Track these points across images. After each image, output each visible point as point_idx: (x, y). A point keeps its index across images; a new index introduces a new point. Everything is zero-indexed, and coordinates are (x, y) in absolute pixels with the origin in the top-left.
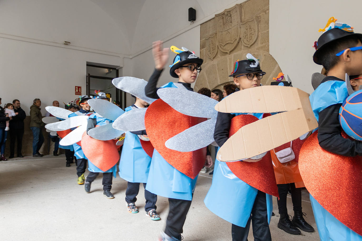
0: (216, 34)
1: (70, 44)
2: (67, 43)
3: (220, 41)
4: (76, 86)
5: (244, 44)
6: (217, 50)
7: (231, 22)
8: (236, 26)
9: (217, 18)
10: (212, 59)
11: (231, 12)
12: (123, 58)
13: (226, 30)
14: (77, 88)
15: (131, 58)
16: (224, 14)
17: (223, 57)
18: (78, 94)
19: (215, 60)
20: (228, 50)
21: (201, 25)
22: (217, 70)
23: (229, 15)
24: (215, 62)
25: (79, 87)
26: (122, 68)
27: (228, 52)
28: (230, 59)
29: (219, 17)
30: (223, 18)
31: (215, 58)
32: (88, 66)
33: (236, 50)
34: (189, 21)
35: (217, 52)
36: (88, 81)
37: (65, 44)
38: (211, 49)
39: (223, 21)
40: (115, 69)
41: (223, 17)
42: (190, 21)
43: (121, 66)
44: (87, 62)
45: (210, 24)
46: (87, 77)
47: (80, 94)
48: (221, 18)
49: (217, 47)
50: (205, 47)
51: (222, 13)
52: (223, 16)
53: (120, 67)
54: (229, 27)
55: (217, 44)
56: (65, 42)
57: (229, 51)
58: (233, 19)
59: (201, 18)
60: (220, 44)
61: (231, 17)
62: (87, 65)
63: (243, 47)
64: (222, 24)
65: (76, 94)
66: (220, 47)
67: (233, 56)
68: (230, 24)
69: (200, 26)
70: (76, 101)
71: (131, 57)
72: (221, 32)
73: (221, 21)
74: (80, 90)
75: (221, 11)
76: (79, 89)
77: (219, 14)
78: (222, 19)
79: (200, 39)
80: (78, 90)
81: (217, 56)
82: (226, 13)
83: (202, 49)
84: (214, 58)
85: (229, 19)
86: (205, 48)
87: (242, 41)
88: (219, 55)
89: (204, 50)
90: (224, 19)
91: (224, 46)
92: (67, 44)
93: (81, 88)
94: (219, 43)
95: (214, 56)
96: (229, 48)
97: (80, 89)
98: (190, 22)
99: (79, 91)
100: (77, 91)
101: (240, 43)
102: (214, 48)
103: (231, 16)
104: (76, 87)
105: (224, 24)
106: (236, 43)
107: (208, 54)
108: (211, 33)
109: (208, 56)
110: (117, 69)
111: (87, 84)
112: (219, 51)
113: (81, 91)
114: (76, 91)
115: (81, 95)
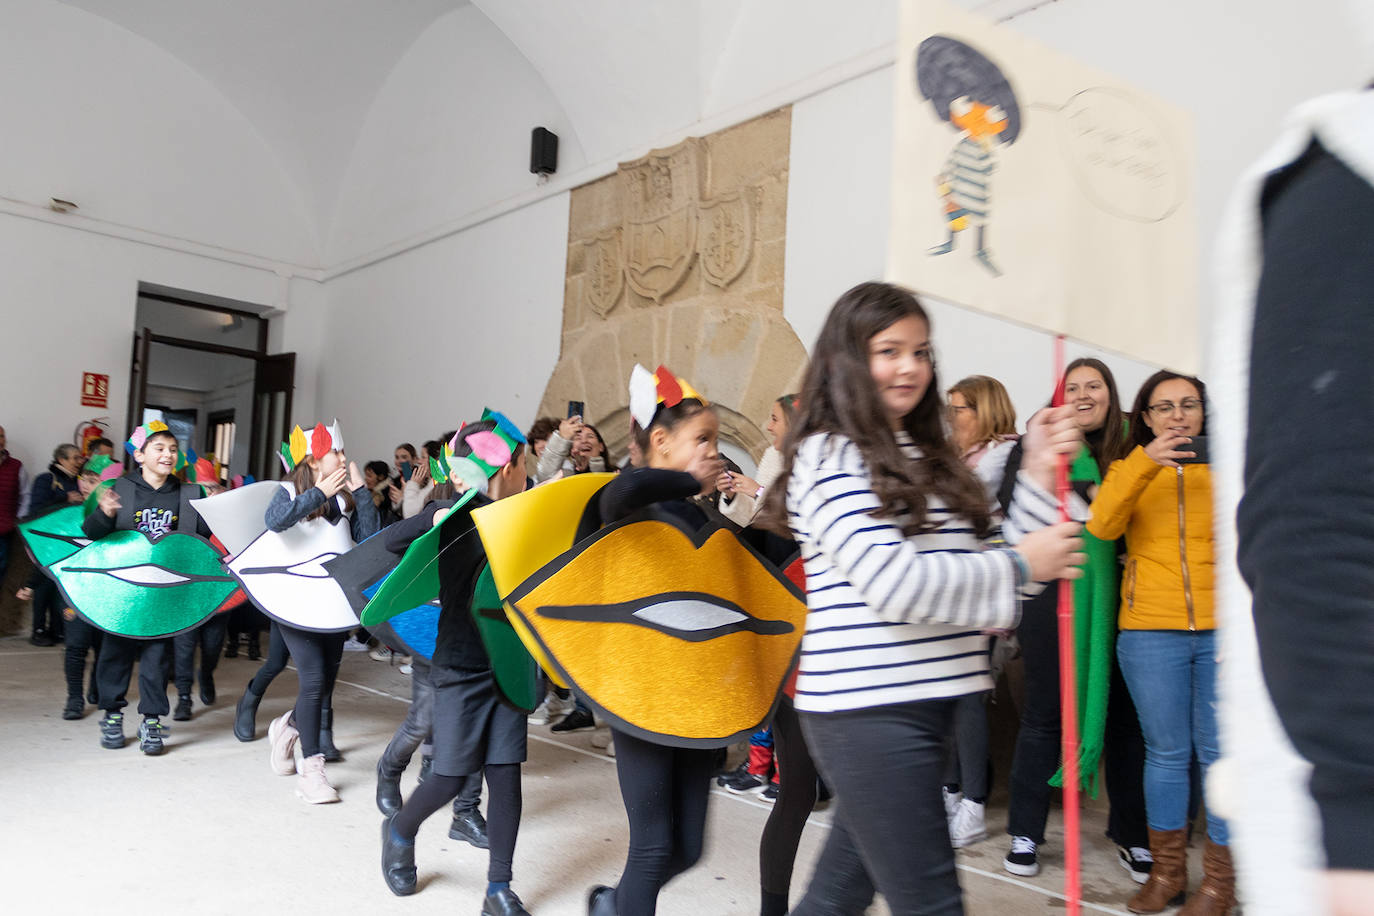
0: (620, 228)
1: (77, 211)
2: (61, 206)
3: (632, 255)
4: (87, 371)
5: (706, 275)
6: (620, 286)
7: (670, 196)
8: (685, 212)
9: (624, 176)
10: (603, 314)
11: (671, 160)
12: (290, 279)
13: (652, 219)
14: (91, 379)
15: (320, 279)
16: (647, 164)
17: (640, 313)
18: (93, 402)
19: (611, 319)
20: (656, 290)
21: (573, 190)
22: (618, 357)
23: (664, 170)
24: (613, 326)
25: (98, 378)
26: (280, 314)
27: (656, 297)
28: (662, 322)
29: (630, 172)
30: (644, 178)
31: (615, 312)
32: (142, 299)
33: (682, 292)
34: (532, 172)
35: (622, 293)
36: (140, 357)
37: (54, 209)
38: (602, 278)
39: (645, 186)
40: (255, 316)
41: (644, 175)
42: (536, 172)
43: (280, 306)
44: (141, 284)
45: (604, 192)
46: (136, 338)
47: (102, 403)
48: (639, 176)
49: (620, 273)
50: (581, 271)
51: (640, 160)
52: (644, 171)
53: (273, 311)
54: (662, 211)
55: (622, 265)
56: (54, 202)
57: (661, 293)
58: (674, 185)
59: (574, 167)
60: (631, 265)
61: (670, 178)
62: (141, 294)
63: (703, 286)
64: (639, 197)
65: (84, 404)
66: (632, 276)
67: (670, 312)
68: (667, 200)
69: (568, 195)
70: (81, 432)
71: (321, 276)
72: (636, 224)
73: (638, 186)
74: (101, 390)
75: (638, 153)
76: (97, 385)
77: (631, 163)
78: (640, 182)
79: (570, 241)
80: (95, 390)
81: (620, 308)
82: (653, 163)
83: (574, 277)
84: (609, 312)
85: (662, 183)
86: (583, 274)
87: (702, 265)
88: (626, 303)
89: (578, 278)
90: (649, 181)
91: (644, 275)
92: (63, 211)
93: (106, 381)
94: (628, 261)
95: (611, 305)
96: (660, 283)
97: (102, 383)
98: (536, 175)
99: (97, 392)
100: (90, 390)
101: (695, 271)
102: (610, 279)
103: (669, 174)
104: (86, 374)
105: (646, 199)
106: (682, 268)
107: (590, 297)
108: (603, 224)
109: (592, 301)
110: (263, 315)
111: (138, 367)
112: (627, 291)
113: (106, 393)
114: (84, 389)
115: (103, 406)
